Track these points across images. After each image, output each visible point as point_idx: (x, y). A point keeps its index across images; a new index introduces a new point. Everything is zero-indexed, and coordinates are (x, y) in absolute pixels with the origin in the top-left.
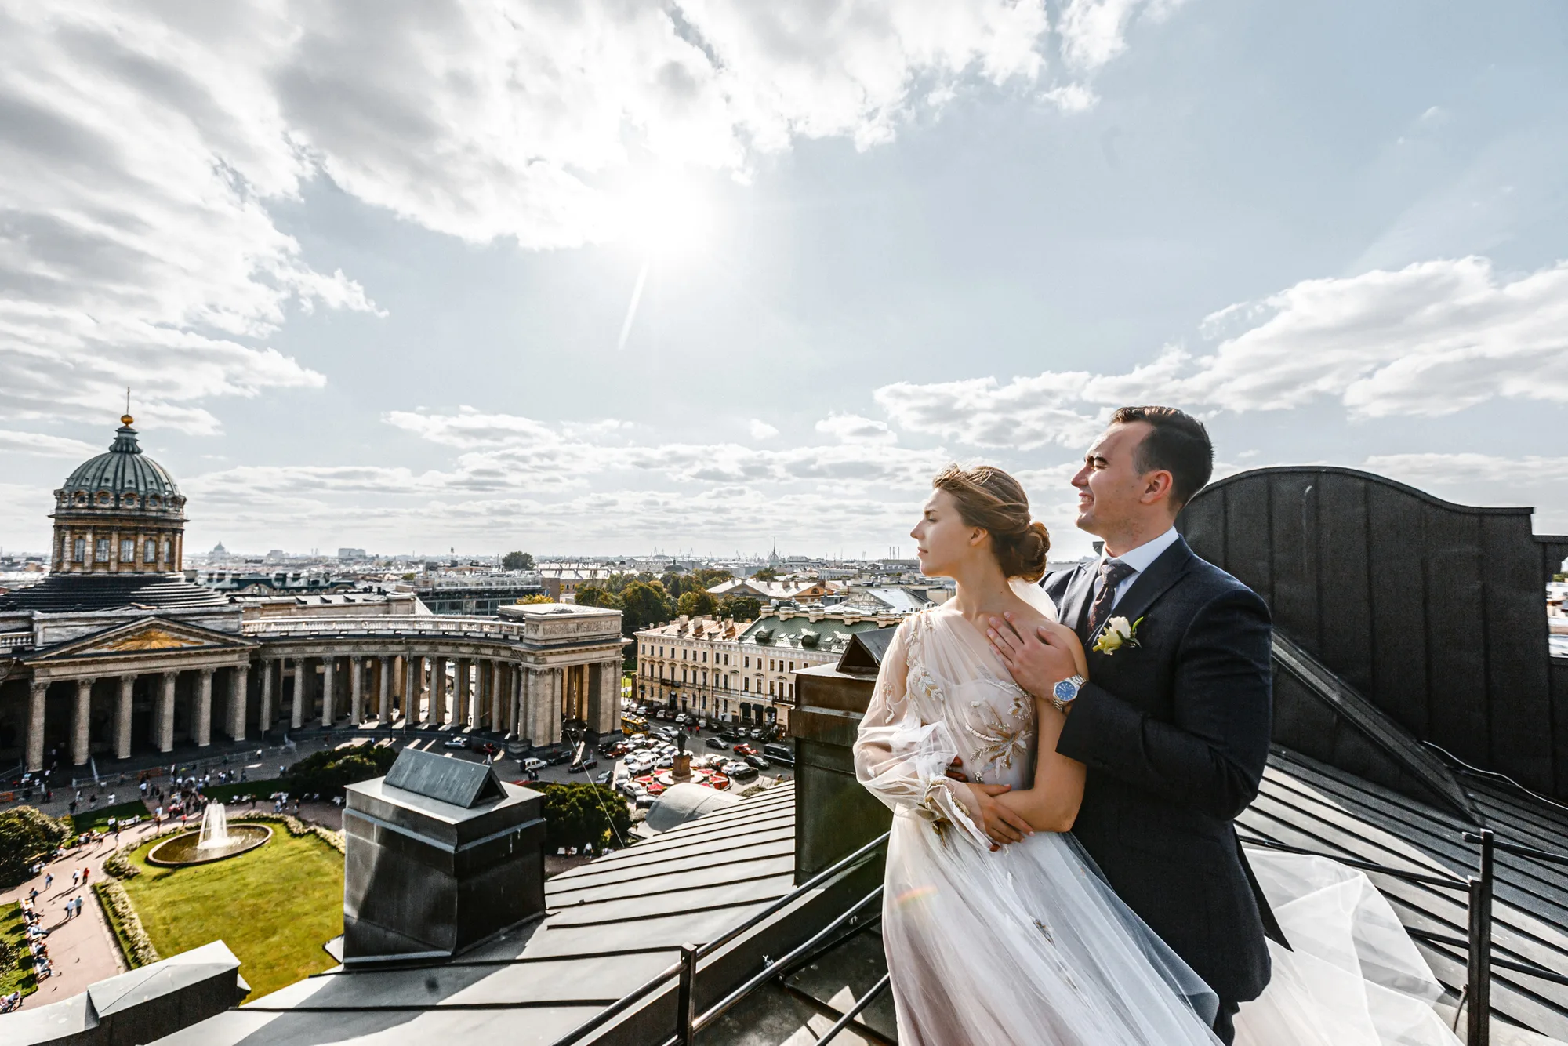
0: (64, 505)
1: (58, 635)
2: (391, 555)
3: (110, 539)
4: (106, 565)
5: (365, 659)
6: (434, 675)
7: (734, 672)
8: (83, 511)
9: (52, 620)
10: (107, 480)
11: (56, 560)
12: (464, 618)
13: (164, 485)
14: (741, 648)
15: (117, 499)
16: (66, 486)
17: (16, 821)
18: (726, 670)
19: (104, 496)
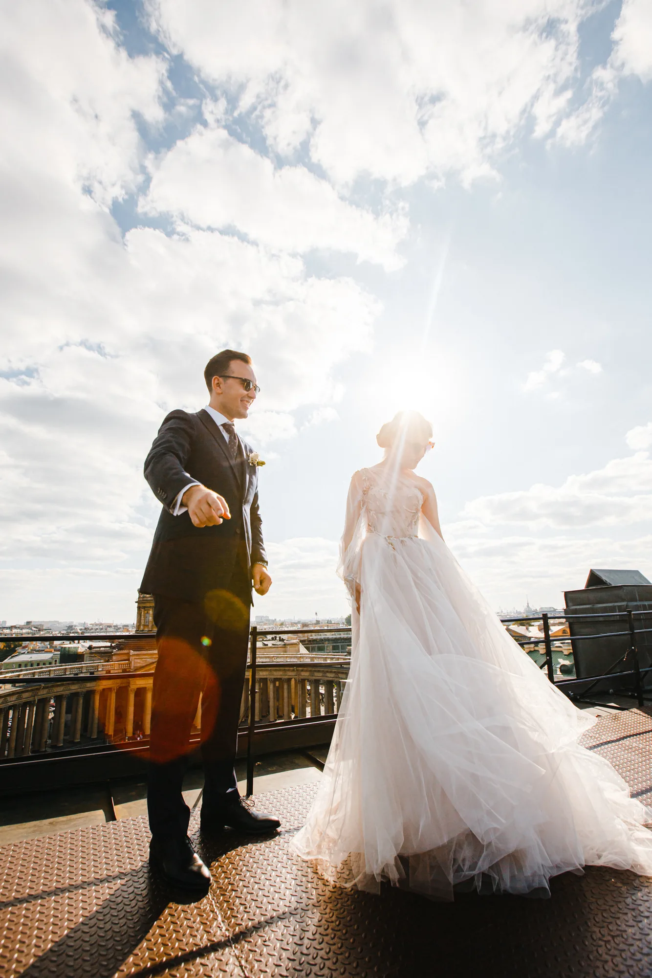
0: (142, 596)
1: (139, 663)
2: (282, 620)
5: (276, 680)
6: (313, 691)
9: (138, 655)
11: (138, 624)
12: (328, 655)
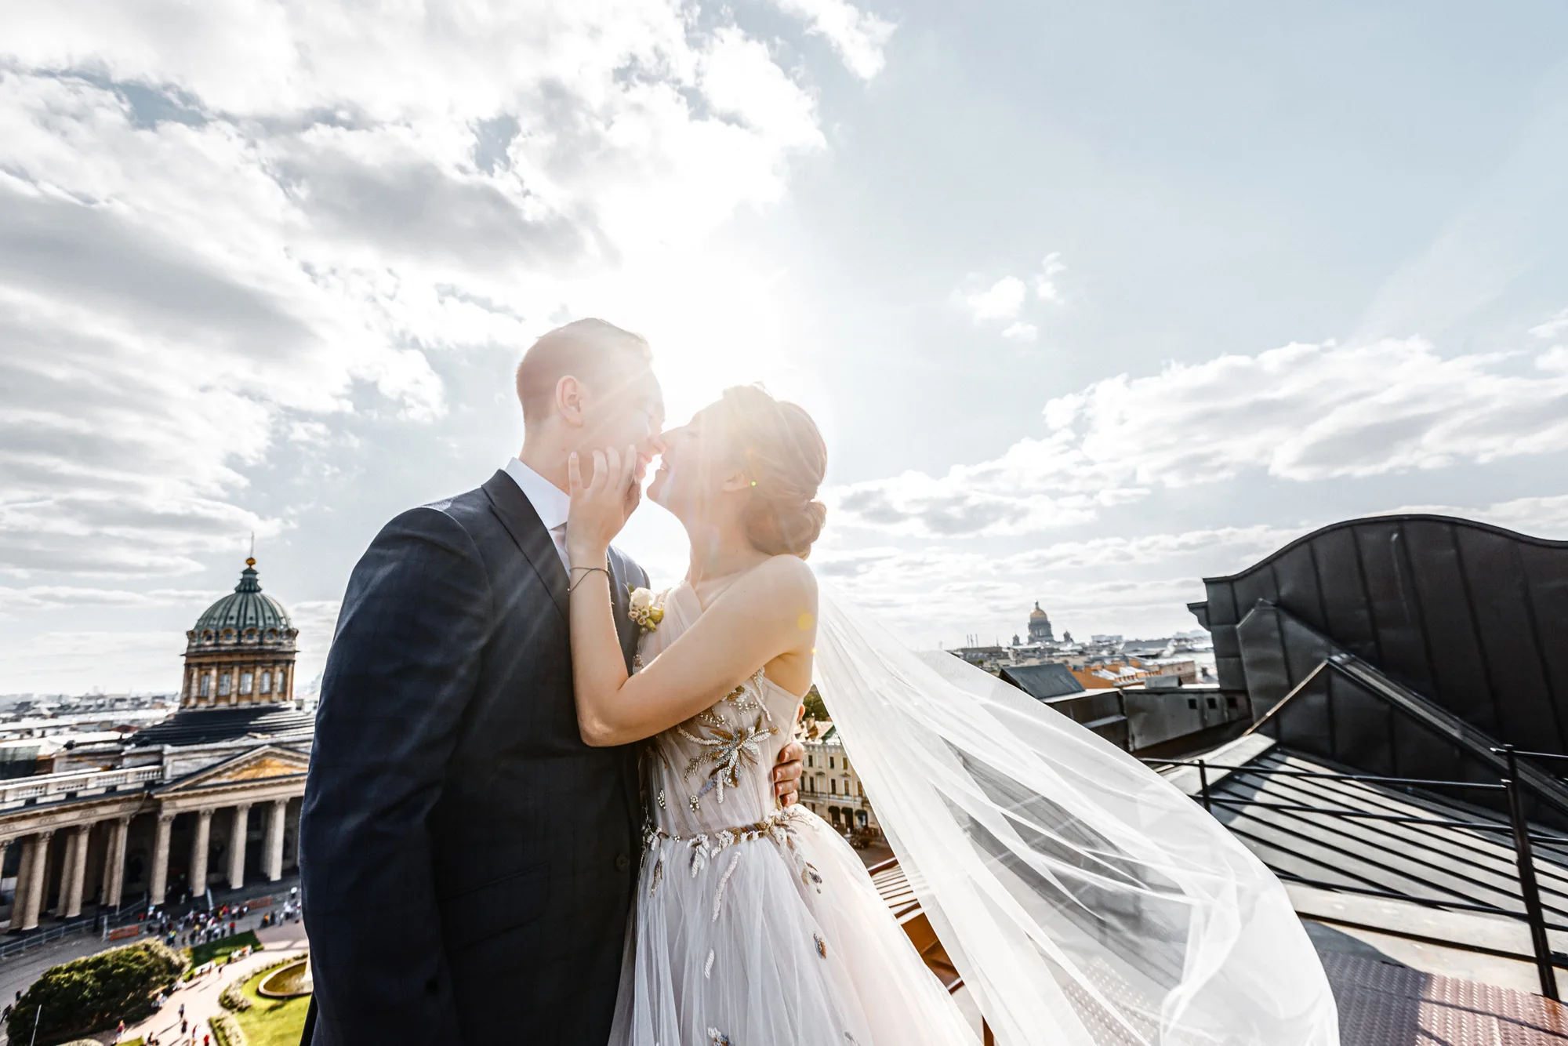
0: (194, 644)
1: (185, 767)
3: (232, 673)
4: (227, 698)
7: (820, 774)
8: (210, 649)
9: (180, 753)
10: (232, 618)
11: (185, 696)
13: (280, 619)
14: (824, 748)
15: (240, 635)
16: (197, 626)
17: (143, 954)
18: (811, 772)
19: (228, 634)
